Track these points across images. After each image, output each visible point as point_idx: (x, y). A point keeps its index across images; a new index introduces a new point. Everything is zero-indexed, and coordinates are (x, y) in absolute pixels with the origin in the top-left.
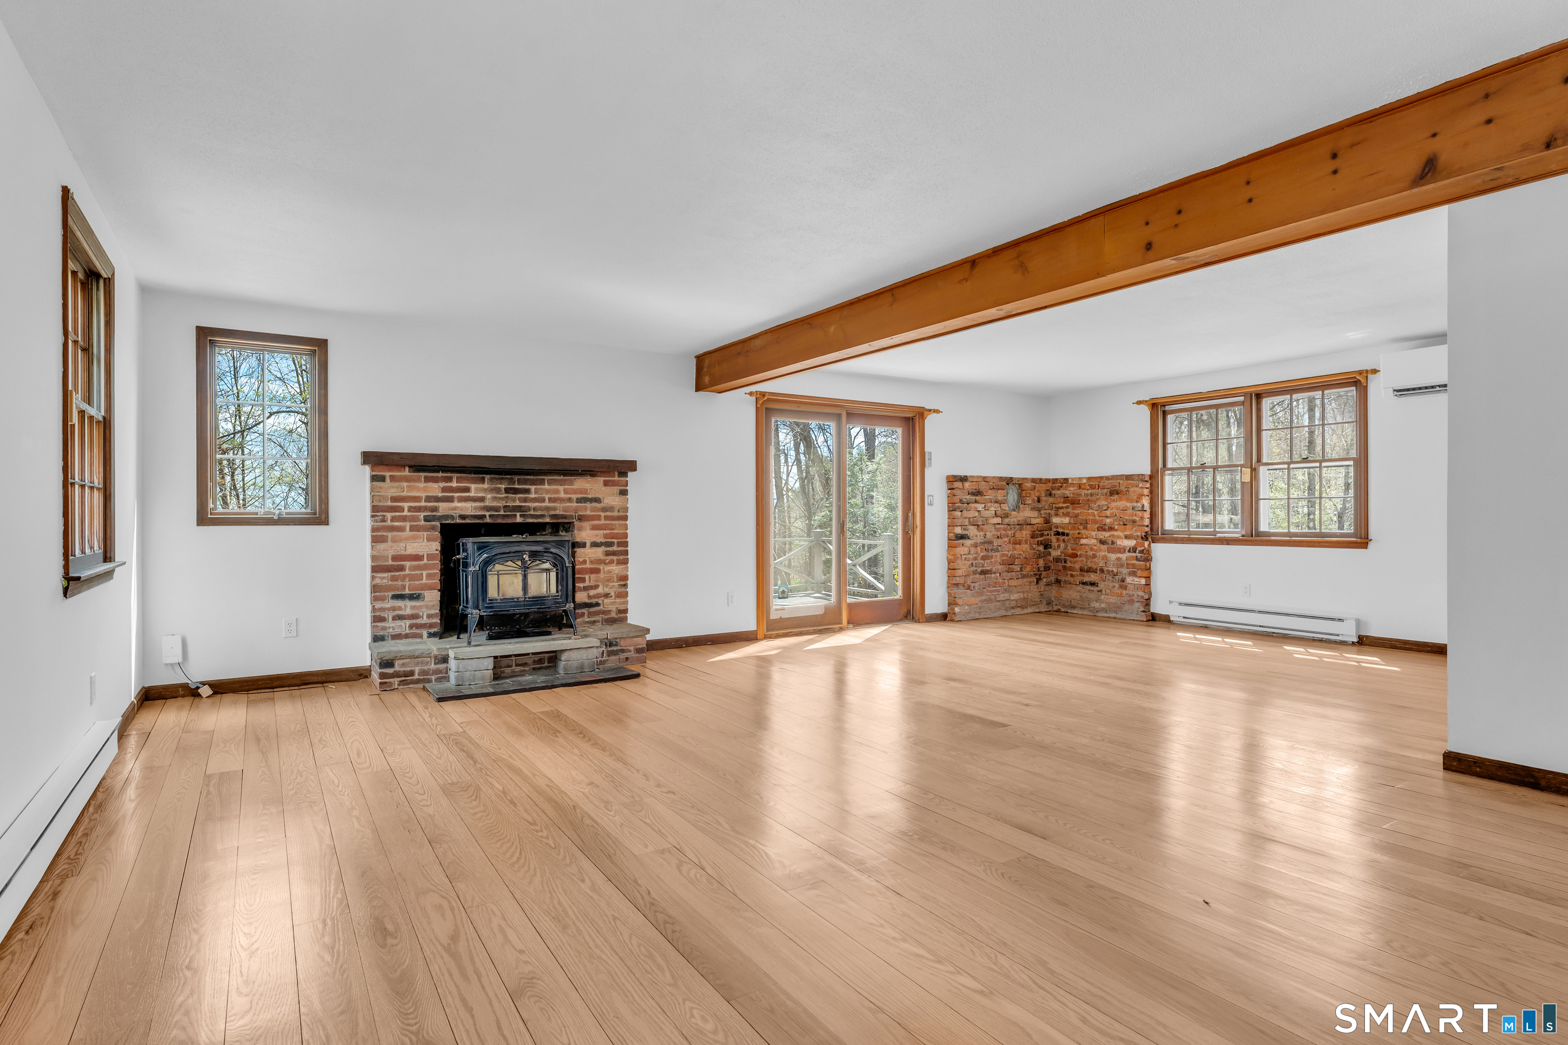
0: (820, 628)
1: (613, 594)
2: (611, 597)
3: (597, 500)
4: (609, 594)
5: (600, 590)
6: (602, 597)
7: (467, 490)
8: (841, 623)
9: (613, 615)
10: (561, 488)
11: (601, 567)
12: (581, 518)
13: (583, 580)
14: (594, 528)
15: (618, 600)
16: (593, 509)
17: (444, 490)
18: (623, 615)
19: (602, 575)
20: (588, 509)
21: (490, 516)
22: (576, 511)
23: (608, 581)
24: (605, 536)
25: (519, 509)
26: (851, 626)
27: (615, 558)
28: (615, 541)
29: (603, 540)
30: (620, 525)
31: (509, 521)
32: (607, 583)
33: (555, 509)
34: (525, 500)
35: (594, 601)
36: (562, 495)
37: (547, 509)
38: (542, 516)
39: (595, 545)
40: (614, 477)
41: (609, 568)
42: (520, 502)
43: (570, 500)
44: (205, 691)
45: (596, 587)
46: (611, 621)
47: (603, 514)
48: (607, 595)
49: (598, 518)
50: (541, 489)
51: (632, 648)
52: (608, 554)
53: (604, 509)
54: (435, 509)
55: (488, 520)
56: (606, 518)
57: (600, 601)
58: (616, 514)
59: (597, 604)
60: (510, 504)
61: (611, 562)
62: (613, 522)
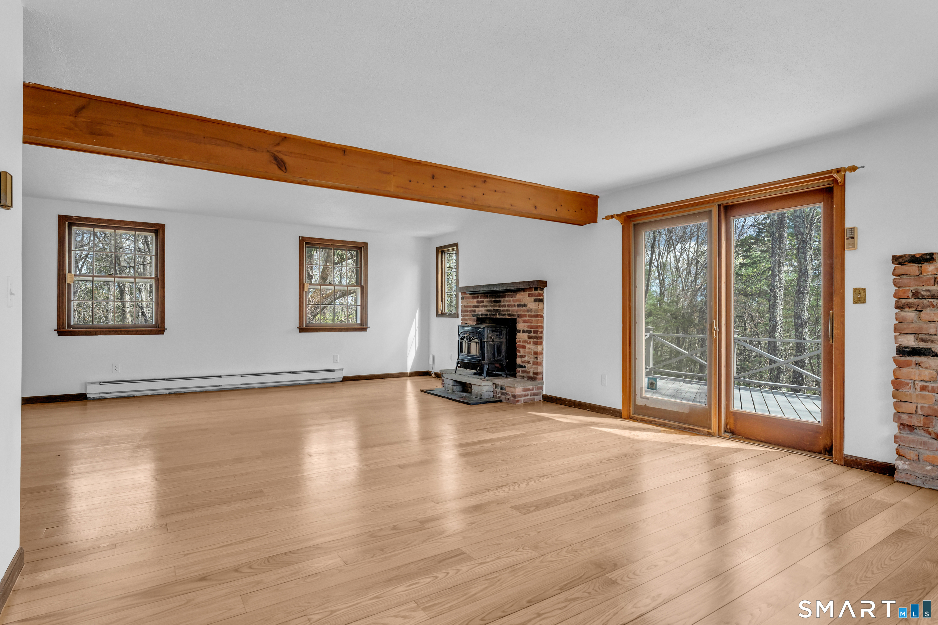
0: (684, 426)
1: (531, 362)
2: (530, 363)
3: (525, 305)
4: (530, 361)
5: (526, 359)
6: (526, 363)
7: (482, 302)
8: (710, 428)
9: (531, 374)
10: (511, 299)
11: (526, 345)
12: (519, 316)
13: (519, 352)
14: (524, 322)
15: (534, 366)
16: (524, 311)
17: (477, 302)
18: (535, 376)
19: (527, 350)
20: (522, 309)
21: (490, 314)
22: (517, 312)
23: (529, 354)
24: (528, 327)
25: (498, 311)
26: (728, 435)
27: (532, 340)
28: (532, 330)
29: (527, 329)
30: (535, 320)
31: (494, 317)
32: (529, 355)
33: (509, 311)
34: (500, 306)
35: (523, 364)
36: (512, 303)
37: (507, 311)
38: (505, 315)
39: (524, 332)
40: (532, 291)
41: (529, 346)
42: (499, 307)
43: (514, 306)
44: (433, 375)
45: (524, 356)
46: (531, 379)
47: (527, 314)
48: (528, 362)
49: (525, 316)
50: (505, 300)
51: (510, 394)
52: (529, 337)
53: (528, 311)
54: (475, 311)
55: (489, 316)
56: (530, 316)
57: (526, 365)
58: (533, 313)
59: (525, 367)
60: (495, 308)
61: (530, 343)
62: (532, 319)
